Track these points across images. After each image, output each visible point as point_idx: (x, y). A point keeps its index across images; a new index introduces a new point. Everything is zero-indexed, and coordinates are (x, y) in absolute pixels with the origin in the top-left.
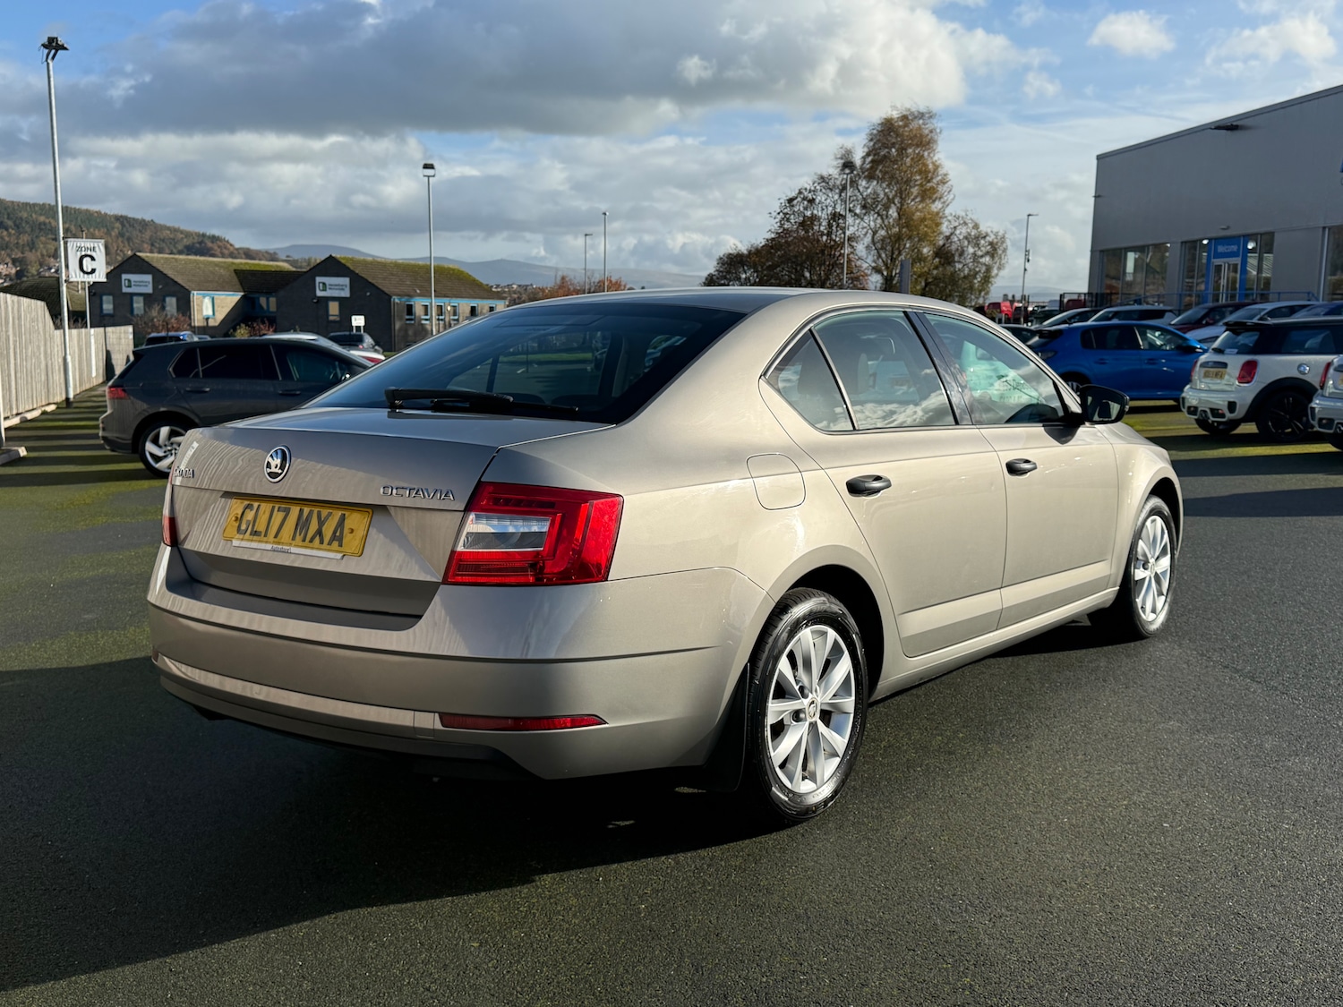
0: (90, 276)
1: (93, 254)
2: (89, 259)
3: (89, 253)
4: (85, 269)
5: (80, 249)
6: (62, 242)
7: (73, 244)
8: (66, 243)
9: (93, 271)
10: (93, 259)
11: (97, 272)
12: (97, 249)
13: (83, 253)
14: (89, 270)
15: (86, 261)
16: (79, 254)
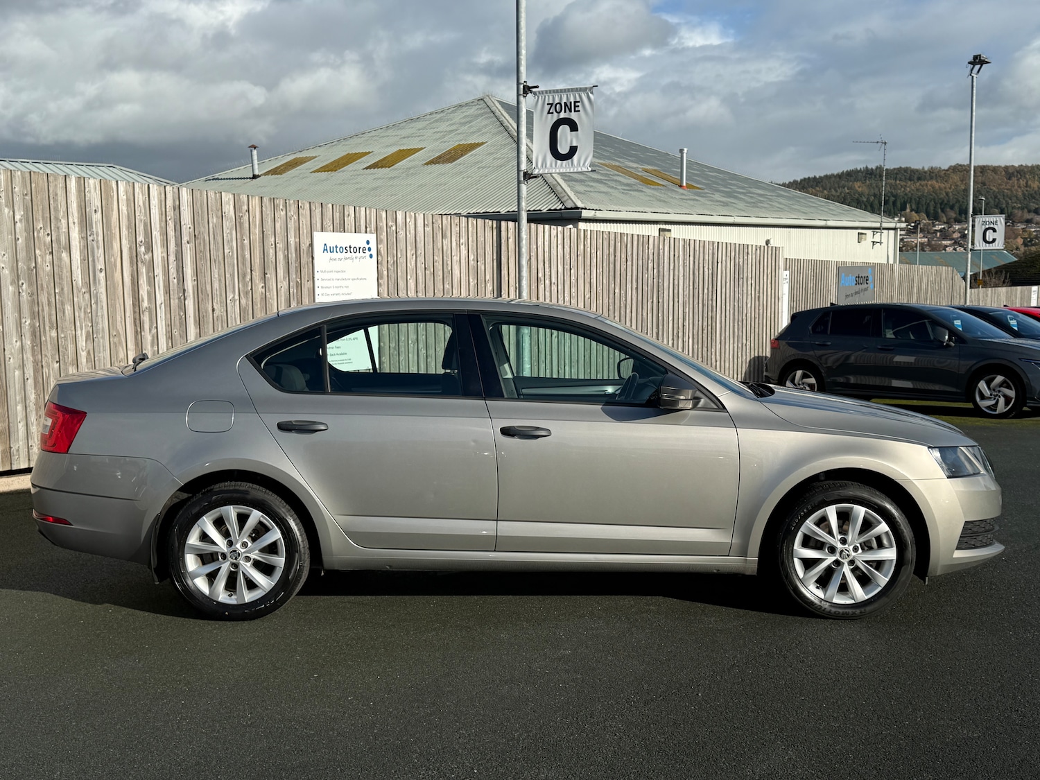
0: (991, 245)
1: (995, 227)
2: (991, 231)
3: (992, 226)
4: (987, 239)
5: (985, 222)
6: (971, 219)
7: (980, 219)
8: (974, 221)
9: (994, 240)
10: (994, 230)
11: (997, 242)
12: (999, 223)
13: (987, 226)
14: (991, 240)
15: (989, 233)
16: (984, 228)
